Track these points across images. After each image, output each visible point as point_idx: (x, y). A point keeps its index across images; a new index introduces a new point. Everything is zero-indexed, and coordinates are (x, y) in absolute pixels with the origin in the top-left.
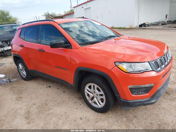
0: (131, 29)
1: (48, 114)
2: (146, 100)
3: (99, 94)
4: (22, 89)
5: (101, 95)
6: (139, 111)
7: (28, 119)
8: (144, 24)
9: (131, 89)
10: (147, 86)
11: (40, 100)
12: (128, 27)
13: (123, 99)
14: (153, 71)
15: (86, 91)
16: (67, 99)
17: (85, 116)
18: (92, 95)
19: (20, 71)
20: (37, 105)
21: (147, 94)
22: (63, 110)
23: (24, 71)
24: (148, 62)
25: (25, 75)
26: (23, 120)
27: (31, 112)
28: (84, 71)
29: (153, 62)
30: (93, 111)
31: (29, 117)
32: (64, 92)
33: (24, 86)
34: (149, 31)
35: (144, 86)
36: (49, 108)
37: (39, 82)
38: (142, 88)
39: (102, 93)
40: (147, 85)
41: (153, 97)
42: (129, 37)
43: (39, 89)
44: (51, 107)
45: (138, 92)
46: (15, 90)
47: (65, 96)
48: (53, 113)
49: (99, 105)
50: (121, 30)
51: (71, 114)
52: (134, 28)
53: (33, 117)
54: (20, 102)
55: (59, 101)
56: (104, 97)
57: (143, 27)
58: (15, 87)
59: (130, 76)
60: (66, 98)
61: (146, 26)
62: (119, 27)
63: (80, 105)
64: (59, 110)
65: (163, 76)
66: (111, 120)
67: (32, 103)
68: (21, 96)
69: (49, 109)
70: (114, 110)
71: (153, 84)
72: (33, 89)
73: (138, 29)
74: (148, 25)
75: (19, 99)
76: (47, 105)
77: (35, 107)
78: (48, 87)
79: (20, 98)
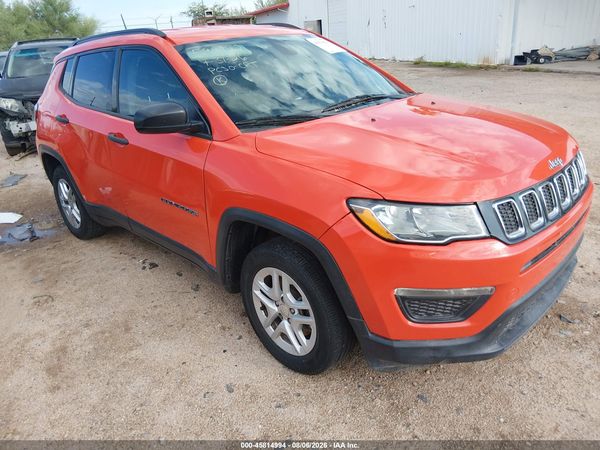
0: (484, 68)
1: (124, 364)
2: (459, 342)
3: (299, 310)
4: (63, 266)
5: (305, 313)
6: (440, 375)
7: (55, 375)
8: (534, 52)
9: (401, 300)
10: (466, 294)
11: (112, 311)
12: (474, 62)
13: (377, 335)
14: (492, 237)
15: (258, 293)
16: (201, 315)
17: (246, 381)
18: (276, 309)
19: (64, 205)
20: (96, 329)
21: (465, 324)
22: (175, 354)
23: (76, 207)
24: (475, 203)
25: (79, 219)
26: (40, 376)
27: (70, 349)
28: (254, 225)
29: (495, 206)
30: (277, 363)
31: (60, 368)
32: (197, 288)
33: (70, 259)
34: (547, 79)
35: (452, 292)
36: (132, 340)
37: (124, 248)
38: (446, 300)
39: (305, 305)
40: (465, 291)
41: (487, 335)
42: (433, 103)
43: (118, 270)
44: (139, 339)
45: (430, 315)
46: (41, 269)
47: (195, 301)
48: (143, 361)
49: (298, 347)
50: (449, 71)
51: (200, 368)
52: (495, 68)
53: (73, 367)
54: (44, 314)
55: (169, 322)
56: (311, 321)
57: (529, 65)
58: (43, 261)
59: (412, 254)
60: (199, 308)
61: (542, 60)
62: (442, 61)
63: (240, 338)
64: (162, 351)
65: (536, 259)
66: (331, 403)
67: (81, 317)
68: (52, 291)
69: (131, 344)
70: (353, 366)
71: (489, 288)
72: (98, 271)
73: (510, 70)
74: (548, 58)
75: (43, 301)
76: (128, 330)
77: (87, 332)
78: (147, 265)
79: (46, 301)
